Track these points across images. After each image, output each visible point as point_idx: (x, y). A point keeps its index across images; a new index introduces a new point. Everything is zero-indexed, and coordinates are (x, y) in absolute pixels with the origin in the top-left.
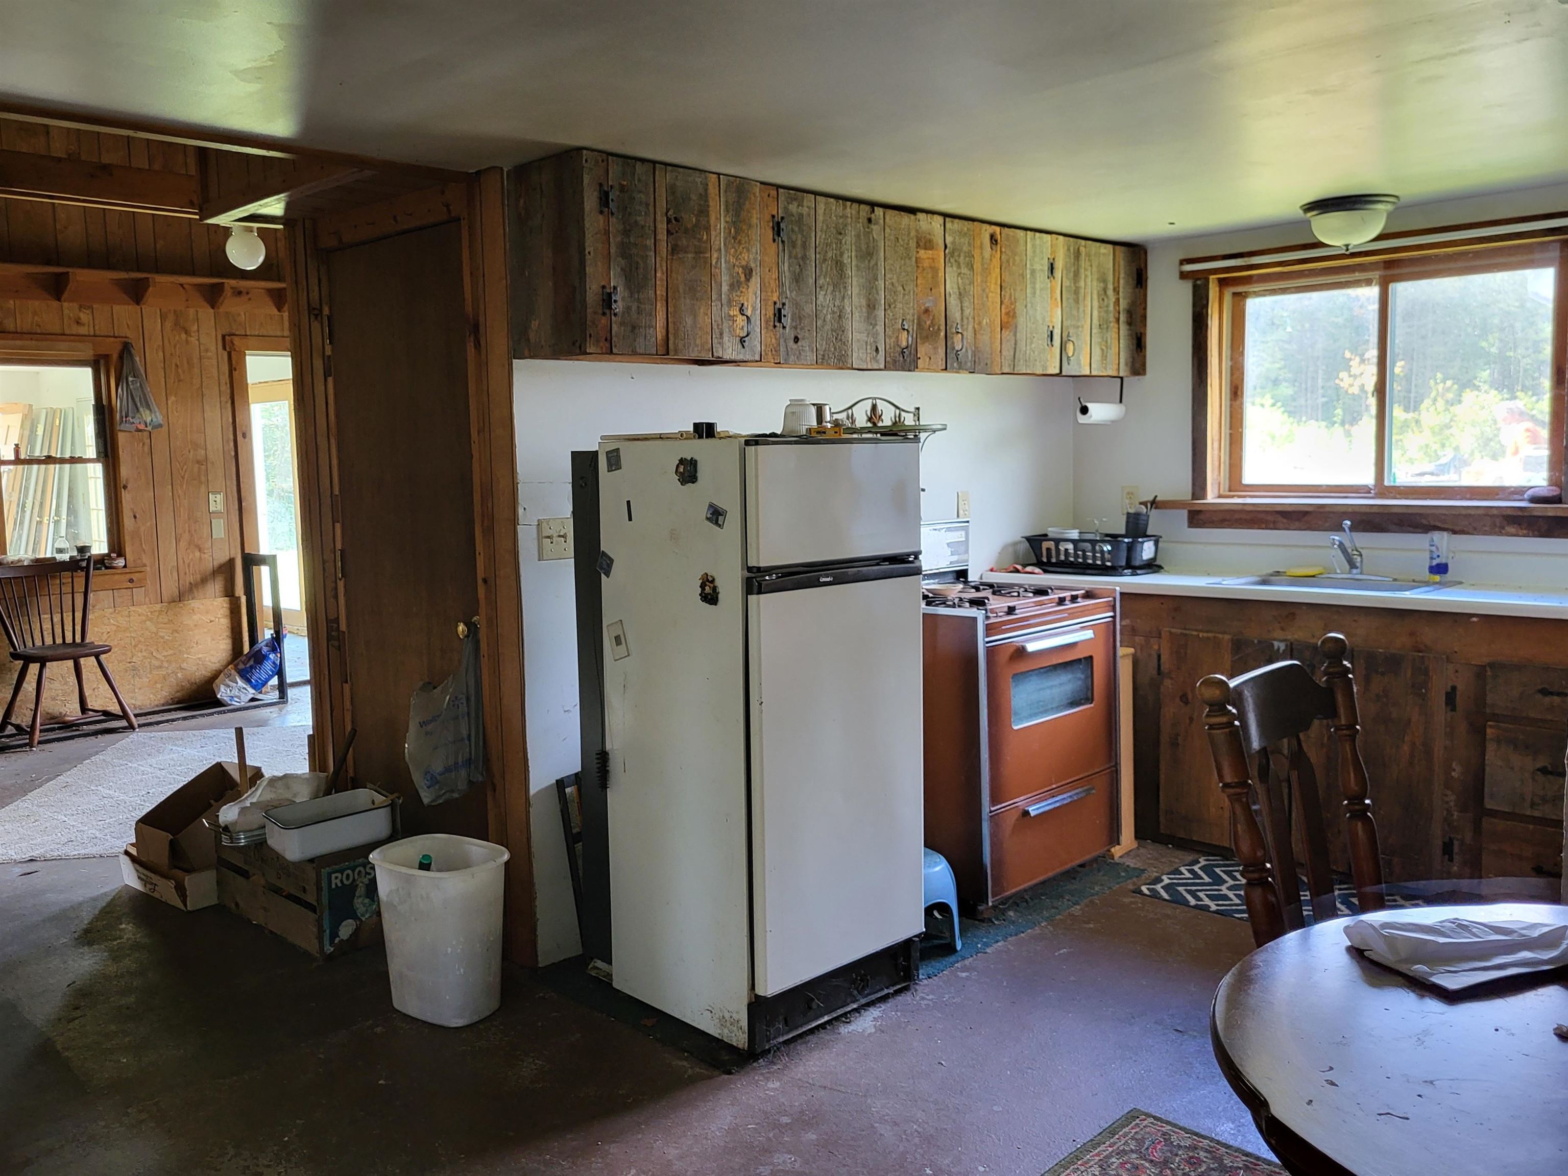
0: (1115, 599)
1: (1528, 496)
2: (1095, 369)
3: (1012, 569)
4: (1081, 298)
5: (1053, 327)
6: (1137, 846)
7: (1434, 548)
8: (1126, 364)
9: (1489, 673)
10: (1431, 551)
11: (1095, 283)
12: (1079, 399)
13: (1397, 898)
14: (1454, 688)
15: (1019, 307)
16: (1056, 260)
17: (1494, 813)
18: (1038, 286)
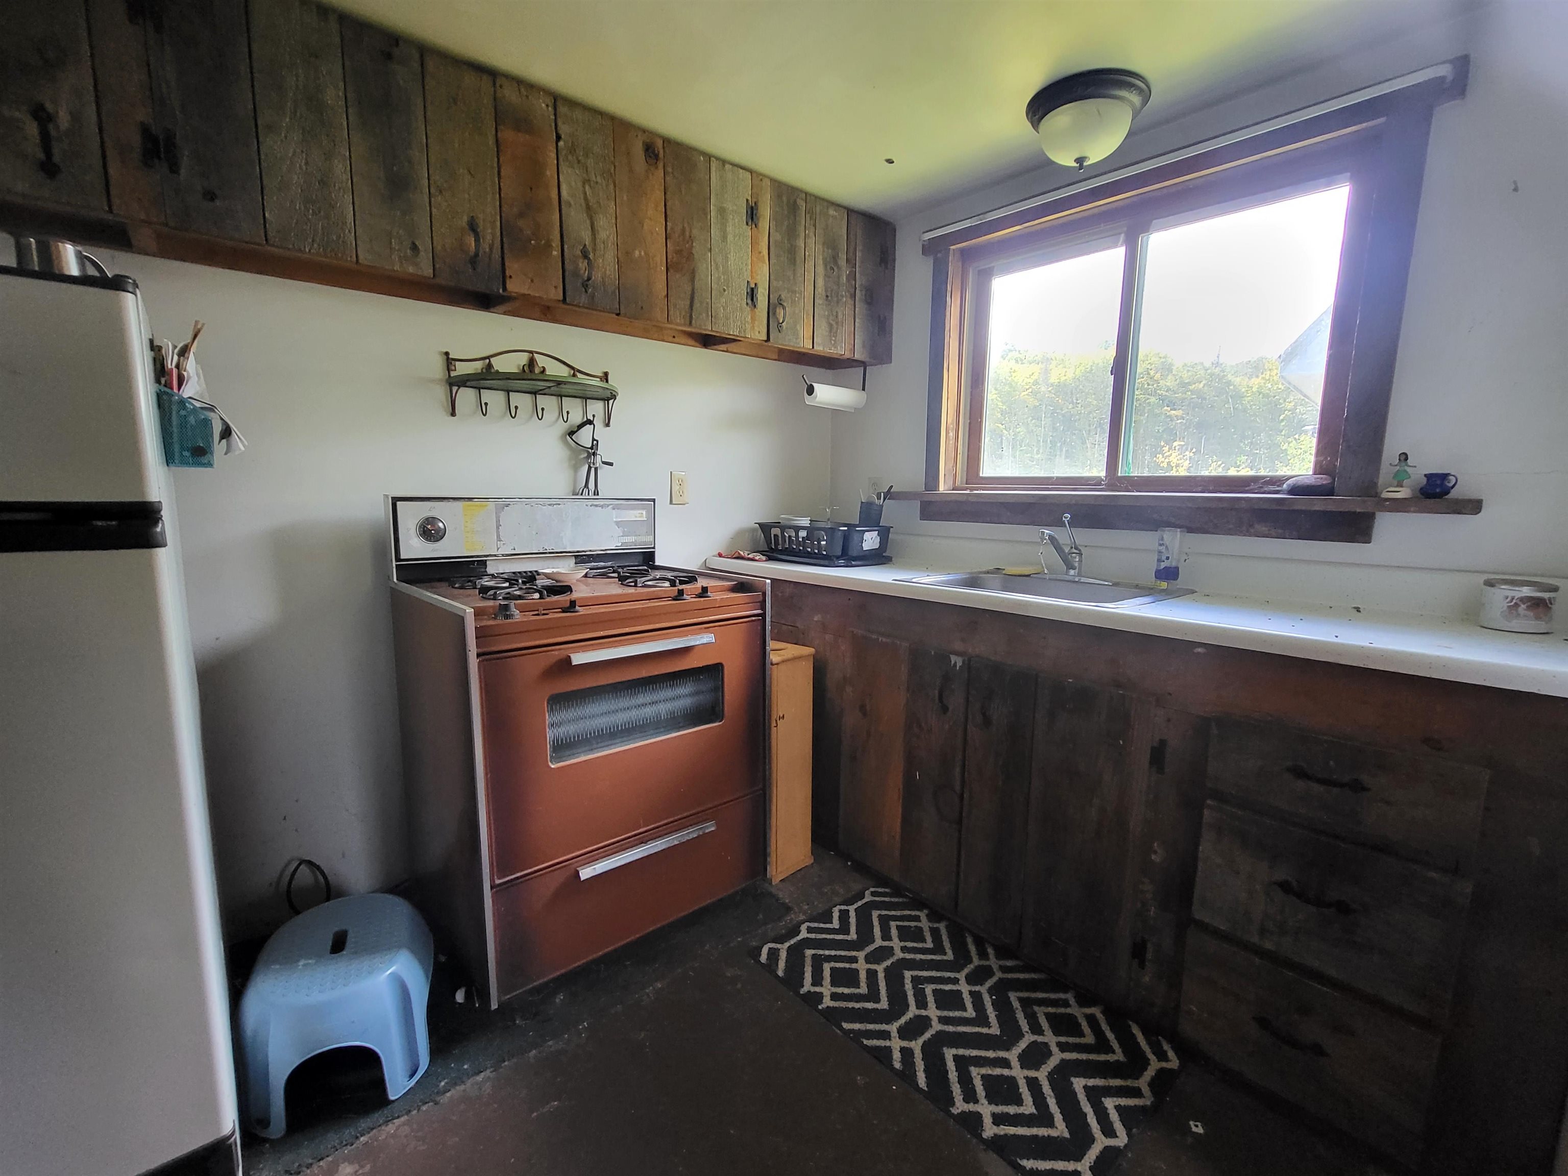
0: (764, 594)
1: (1289, 485)
2: (819, 345)
3: (736, 555)
4: (799, 261)
5: (756, 284)
6: (812, 861)
7: (1162, 548)
8: (864, 346)
9: (1215, 731)
10: (1160, 552)
11: (819, 247)
12: (803, 376)
13: (1070, 997)
14: (1163, 743)
15: (697, 249)
16: (759, 204)
17: (1203, 927)
18: (729, 229)
